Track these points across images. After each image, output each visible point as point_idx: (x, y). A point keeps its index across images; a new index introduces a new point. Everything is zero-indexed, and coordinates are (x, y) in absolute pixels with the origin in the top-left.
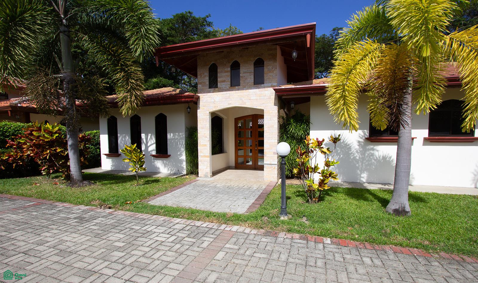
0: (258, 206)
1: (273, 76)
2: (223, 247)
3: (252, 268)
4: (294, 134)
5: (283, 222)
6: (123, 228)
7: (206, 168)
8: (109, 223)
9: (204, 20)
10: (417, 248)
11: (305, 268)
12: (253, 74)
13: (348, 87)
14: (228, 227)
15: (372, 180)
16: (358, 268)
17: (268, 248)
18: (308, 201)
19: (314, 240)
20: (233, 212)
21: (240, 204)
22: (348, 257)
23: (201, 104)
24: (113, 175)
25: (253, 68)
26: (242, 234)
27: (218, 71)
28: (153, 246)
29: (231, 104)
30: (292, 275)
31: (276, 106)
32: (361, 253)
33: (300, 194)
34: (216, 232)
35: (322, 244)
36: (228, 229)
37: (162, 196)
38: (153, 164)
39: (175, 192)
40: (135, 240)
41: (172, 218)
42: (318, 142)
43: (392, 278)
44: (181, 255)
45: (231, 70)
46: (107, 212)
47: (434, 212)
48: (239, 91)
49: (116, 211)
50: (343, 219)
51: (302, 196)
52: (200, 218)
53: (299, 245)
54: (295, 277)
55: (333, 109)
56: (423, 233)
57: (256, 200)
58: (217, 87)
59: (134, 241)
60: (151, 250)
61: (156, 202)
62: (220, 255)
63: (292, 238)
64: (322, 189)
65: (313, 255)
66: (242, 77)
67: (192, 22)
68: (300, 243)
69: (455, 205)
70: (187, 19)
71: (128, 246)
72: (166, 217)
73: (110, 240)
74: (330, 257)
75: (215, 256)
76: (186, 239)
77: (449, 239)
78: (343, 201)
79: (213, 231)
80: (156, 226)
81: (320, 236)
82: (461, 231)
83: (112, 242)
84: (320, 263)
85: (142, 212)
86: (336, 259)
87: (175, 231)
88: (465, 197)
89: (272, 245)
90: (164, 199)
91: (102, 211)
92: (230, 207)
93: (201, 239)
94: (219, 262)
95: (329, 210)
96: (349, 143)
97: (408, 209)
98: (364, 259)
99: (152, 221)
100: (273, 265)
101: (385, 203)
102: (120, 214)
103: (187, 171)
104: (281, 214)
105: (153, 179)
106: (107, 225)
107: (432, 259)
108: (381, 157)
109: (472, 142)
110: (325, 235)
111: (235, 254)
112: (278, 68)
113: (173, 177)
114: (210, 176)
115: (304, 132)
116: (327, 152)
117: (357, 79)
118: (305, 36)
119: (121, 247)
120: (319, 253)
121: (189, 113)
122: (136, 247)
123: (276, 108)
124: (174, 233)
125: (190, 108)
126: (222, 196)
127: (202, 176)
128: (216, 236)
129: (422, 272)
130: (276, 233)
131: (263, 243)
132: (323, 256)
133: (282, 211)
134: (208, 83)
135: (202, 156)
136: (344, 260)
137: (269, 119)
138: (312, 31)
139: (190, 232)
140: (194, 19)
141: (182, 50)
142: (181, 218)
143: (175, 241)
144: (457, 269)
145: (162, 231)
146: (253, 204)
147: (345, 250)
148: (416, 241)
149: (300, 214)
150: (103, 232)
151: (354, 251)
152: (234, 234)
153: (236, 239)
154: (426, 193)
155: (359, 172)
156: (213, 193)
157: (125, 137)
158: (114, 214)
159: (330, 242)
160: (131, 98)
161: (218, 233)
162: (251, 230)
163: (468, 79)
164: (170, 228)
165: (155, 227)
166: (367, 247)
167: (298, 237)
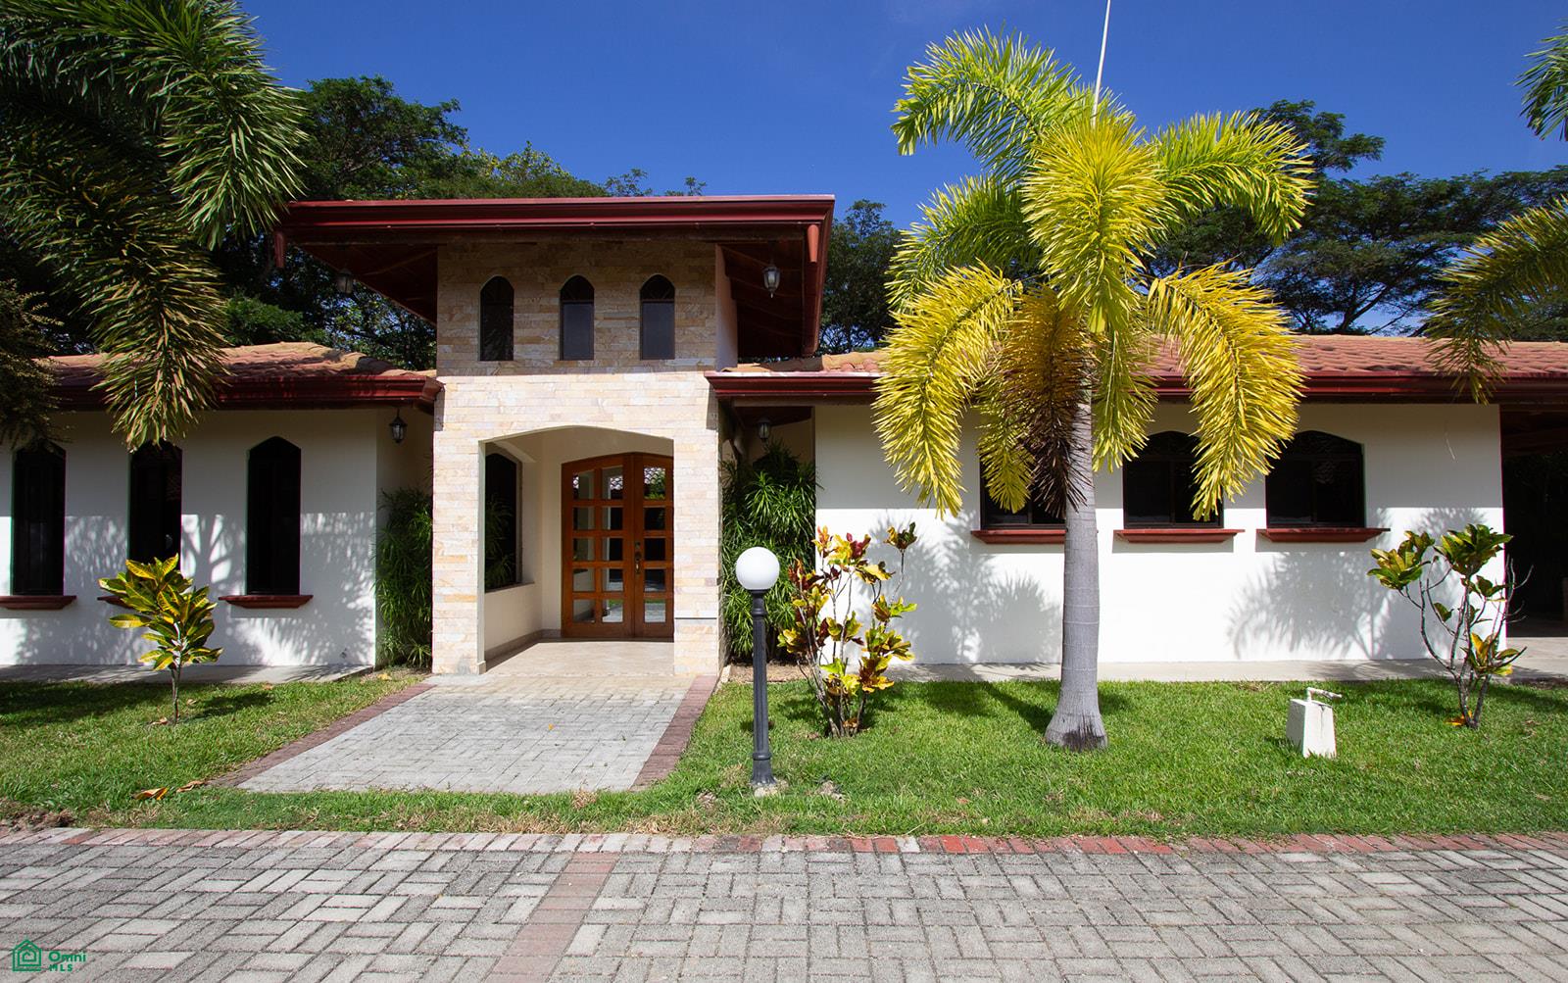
0: (672, 760)
1: (701, 335)
2: (590, 909)
3: (702, 960)
4: (769, 519)
5: (768, 803)
6: (157, 897)
7: (463, 641)
8: (81, 884)
9: (436, 115)
10: (1136, 833)
11: (866, 933)
12: (636, 323)
13: (934, 387)
14: (587, 841)
15: (994, 656)
16: (1006, 911)
17: (740, 890)
18: (827, 731)
19: (871, 849)
20: (591, 788)
21: (608, 758)
22: (974, 882)
23: (446, 411)
24: (34, 685)
25: (638, 306)
26: (644, 858)
27: (516, 302)
28: (315, 945)
29: (559, 416)
30: (834, 961)
31: (712, 429)
32: (1005, 867)
33: (799, 711)
34: (549, 862)
35: (896, 857)
36: (590, 847)
37: (293, 755)
38: (229, 631)
39: (350, 734)
40: (226, 934)
41: (363, 833)
42: (853, 545)
43: (1094, 923)
44: (440, 960)
45: (562, 304)
46: (57, 839)
47: (1159, 734)
48: (591, 377)
49: (98, 831)
50: (937, 775)
51: (807, 716)
52: (476, 821)
53: (832, 868)
54: (843, 966)
55: (894, 446)
56: (1143, 793)
57: (660, 743)
58: (511, 358)
59: (225, 938)
60: (309, 962)
61: (275, 780)
62: (587, 938)
63: (806, 851)
64: (871, 690)
65: (879, 892)
66: (599, 330)
67: (389, 118)
68: (834, 862)
69: (1201, 710)
70: (366, 104)
71: (200, 962)
72: (335, 835)
73: (105, 953)
74: (926, 890)
75: (569, 944)
76: (441, 901)
77: (1201, 801)
78: (929, 723)
79: (538, 860)
80: (307, 872)
81: (887, 833)
82: (1225, 777)
83: (120, 957)
84: (903, 912)
85: (226, 825)
86: (945, 894)
87: (390, 881)
88: (1218, 687)
89: (751, 879)
90: (307, 768)
91: (30, 840)
92: (578, 771)
93: (500, 894)
94: (587, 960)
95: (897, 752)
96: (928, 545)
97: (1100, 729)
98: (1017, 882)
99: (281, 854)
100: (768, 941)
101: (1039, 719)
102: (125, 841)
103: (380, 653)
104: (755, 778)
105: (240, 692)
106: (70, 893)
107: (1175, 858)
108: (1013, 587)
109: (1221, 541)
110: (899, 828)
111: (639, 926)
112: (717, 312)
113: (323, 680)
114: (476, 670)
115: (799, 515)
116: (881, 577)
117: (958, 367)
118: (804, 229)
119: (168, 970)
120: (894, 883)
121: (398, 441)
122: (241, 958)
123: (713, 436)
124: (389, 887)
125: (403, 425)
126: (539, 737)
127: (447, 670)
128: (553, 877)
129: (1159, 895)
130: (753, 842)
131: (719, 877)
132: (908, 890)
133: (757, 768)
134: (476, 342)
135: (446, 598)
136: (965, 892)
137: (691, 471)
138: (823, 218)
139: (453, 876)
140: (396, 106)
141: (389, 224)
142: (402, 829)
143: (402, 914)
144: (1231, 875)
145: (335, 886)
146: (655, 754)
147: (961, 864)
148: (1130, 814)
149: (813, 775)
150: (59, 922)
151: (986, 865)
152: (614, 863)
153: (625, 879)
154: (1131, 683)
155: (956, 630)
156: (504, 728)
157: (102, 529)
158: (92, 847)
159: (916, 849)
160: (169, 378)
161: (556, 864)
162: (668, 841)
163: (1209, 385)
164: (367, 870)
165: (303, 873)
166: (1017, 848)
167: (822, 846)
